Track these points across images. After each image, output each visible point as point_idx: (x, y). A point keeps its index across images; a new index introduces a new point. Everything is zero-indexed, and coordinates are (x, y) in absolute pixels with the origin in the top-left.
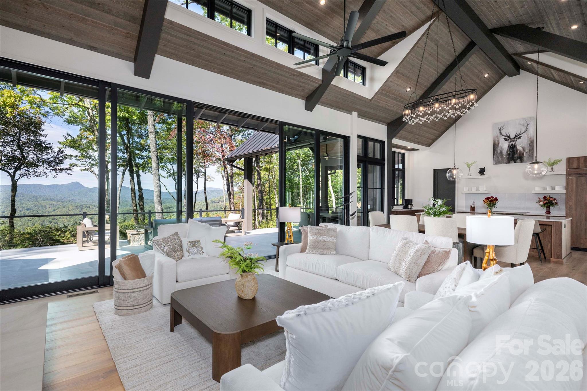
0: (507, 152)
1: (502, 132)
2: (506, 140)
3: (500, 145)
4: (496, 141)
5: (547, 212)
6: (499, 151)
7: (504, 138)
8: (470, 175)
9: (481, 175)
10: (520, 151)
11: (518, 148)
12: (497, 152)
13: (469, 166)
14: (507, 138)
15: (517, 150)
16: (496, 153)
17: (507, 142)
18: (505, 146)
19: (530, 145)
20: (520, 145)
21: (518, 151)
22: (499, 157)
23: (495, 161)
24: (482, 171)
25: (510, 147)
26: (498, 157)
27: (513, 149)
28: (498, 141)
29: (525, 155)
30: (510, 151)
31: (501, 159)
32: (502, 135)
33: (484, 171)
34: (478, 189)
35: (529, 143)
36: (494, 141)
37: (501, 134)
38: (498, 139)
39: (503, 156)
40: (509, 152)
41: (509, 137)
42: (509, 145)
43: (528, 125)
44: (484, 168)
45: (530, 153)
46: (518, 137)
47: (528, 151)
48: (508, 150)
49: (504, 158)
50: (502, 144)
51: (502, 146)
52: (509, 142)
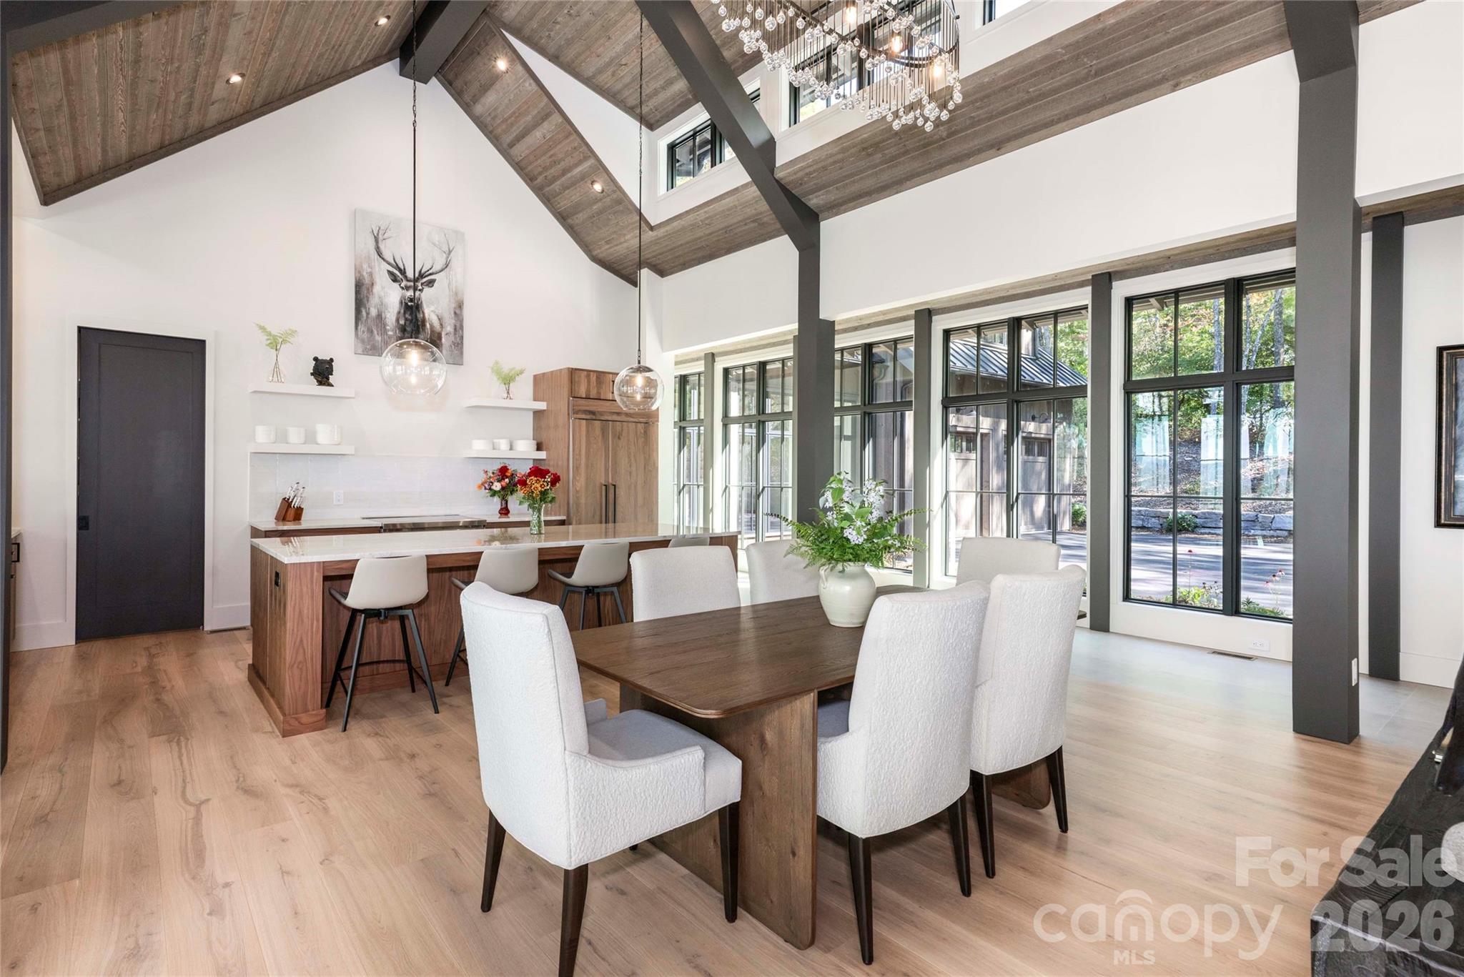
0: (398, 320)
1: (382, 246)
2: (395, 280)
3: (377, 289)
4: (365, 274)
5: (501, 509)
6: (374, 312)
7: (389, 271)
8: (275, 379)
9: (320, 383)
10: (432, 326)
11: (426, 315)
12: (368, 314)
13: (275, 343)
14: (397, 275)
15: (424, 321)
16: (364, 313)
17: (396, 285)
18: (390, 297)
19: (455, 313)
20: (433, 308)
21: (428, 326)
22: (375, 332)
23: (363, 341)
24: (323, 371)
25: (406, 304)
26: (372, 331)
27: (412, 309)
28: (371, 274)
29: (443, 340)
30: (406, 319)
31: (378, 338)
32: (383, 259)
33: (330, 371)
34: (311, 438)
35: (454, 305)
36: (358, 271)
37: (380, 254)
38: (370, 267)
39: (385, 331)
40: (402, 322)
41: (403, 272)
42: (403, 298)
43: (450, 252)
44: (332, 360)
45: (456, 338)
46: (423, 279)
47: (452, 330)
48: (399, 313)
49: (390, 337)
50: (383, 288)
51: (382, 294)
52: (402, 288)
